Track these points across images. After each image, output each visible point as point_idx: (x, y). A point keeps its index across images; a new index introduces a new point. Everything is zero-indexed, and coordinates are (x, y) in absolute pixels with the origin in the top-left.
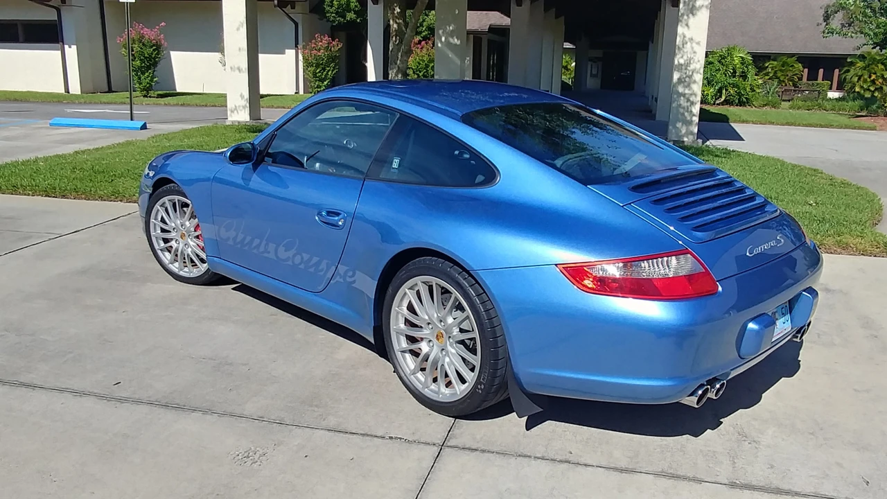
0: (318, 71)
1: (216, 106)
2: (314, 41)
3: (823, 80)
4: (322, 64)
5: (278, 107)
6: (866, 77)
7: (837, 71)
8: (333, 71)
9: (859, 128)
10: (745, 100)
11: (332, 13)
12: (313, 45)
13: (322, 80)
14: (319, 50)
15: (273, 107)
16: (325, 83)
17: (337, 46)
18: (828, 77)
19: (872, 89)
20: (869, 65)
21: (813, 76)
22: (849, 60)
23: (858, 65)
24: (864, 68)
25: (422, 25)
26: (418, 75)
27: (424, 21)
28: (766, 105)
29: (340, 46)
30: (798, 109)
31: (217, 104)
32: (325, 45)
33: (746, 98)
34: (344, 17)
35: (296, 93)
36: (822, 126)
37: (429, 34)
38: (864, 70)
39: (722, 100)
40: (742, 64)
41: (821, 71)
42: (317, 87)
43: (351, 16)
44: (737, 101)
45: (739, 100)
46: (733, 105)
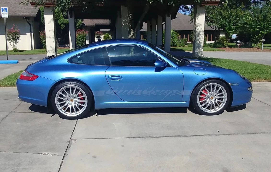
1: (11, 55)
3: (185, 38)
5: (36, 54)
7: (189, 35)
10: (175, 45)
15: (34, 54)
18: (186, 37)
21: (182, 37)
22: (192, 32)
28: (181, 46)
31: (12, 54)
33: (176, 44)
35: (32, 49)
40: (172, 34)
41: (184, 35)
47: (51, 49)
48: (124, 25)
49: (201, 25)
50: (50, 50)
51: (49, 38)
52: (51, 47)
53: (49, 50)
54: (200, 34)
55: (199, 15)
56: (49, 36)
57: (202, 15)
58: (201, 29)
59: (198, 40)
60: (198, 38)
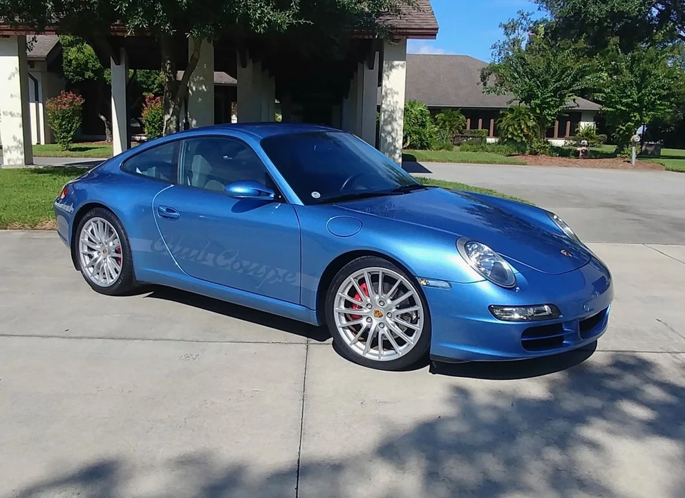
0: (64, 123)
2: (59, 97)
3: (482, 129)
4: (67, 117)
6: (516, 126)
7: (492, 121)
8: (77, 123)
9: (515, 164)
10: (425, 144)
11: (70, 72)
12: (59, 100)
13: (68, 132)
14: (65, 104)
16: (72, 133)
17: (80, 101)
18: (486, 125)
19: (521, 135)
20: (516, 117)
21: (474, 126)
22: (501, 112)
23: (508, 116)
24: (513, 119)
25: (153, 83)
26: (153, 126)
27: (156, 79)
28: (441, 149)
29: (83, 102)
30: (467, 151)
32: (70, 101)
34: (83, 75)
35: (37, 144)
36: (488, 163)
37: (159, 91)
38: (514, 120)
39: (408, 144)
40: (422, 115)
41: (480, 120)
42: (64, 138)
43: (89, 74)
44: (419, 145)
45: (421, 144)
46: (416, 149)
47: (15, 144)
48: (194, 89)
49: (397, 93)
50: (12, 147)
51: (9, 116)
52: (15, 138)
53: (10, 146)
54: (394, 117)
55: (392, 67)
56: (8, 112)
57: (399, 67)
58: (397, 102)
59: (389, 133)
60: (389, 128)
